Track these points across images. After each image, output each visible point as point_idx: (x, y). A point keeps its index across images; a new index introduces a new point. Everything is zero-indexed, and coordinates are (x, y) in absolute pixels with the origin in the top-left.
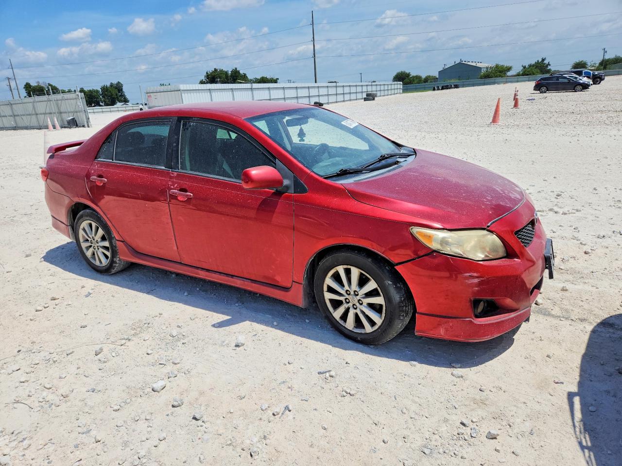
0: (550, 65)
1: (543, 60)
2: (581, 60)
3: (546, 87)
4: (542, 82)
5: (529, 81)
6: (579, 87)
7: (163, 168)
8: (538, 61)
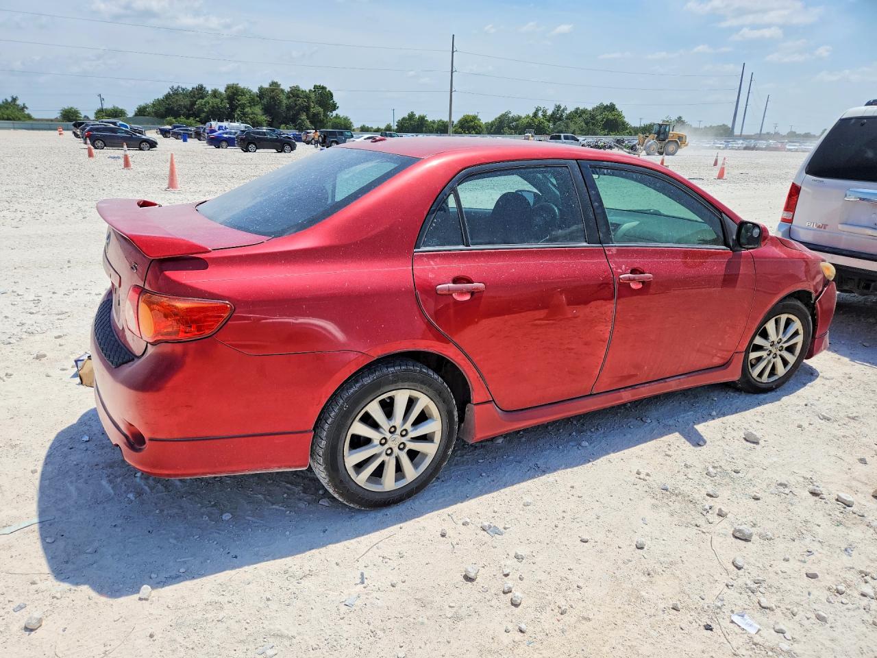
0: (27, 108)
1: (14, 100)
2: (70, 107)
3: (102, 141)
4: (95, 133)
5: (14, 128)
6: (144, 145)
7: (585, 244)
8: (6, 100)
